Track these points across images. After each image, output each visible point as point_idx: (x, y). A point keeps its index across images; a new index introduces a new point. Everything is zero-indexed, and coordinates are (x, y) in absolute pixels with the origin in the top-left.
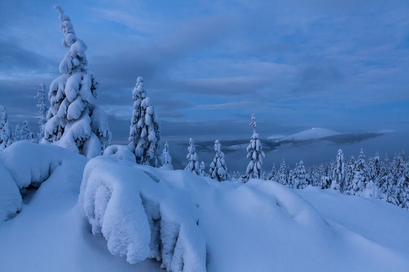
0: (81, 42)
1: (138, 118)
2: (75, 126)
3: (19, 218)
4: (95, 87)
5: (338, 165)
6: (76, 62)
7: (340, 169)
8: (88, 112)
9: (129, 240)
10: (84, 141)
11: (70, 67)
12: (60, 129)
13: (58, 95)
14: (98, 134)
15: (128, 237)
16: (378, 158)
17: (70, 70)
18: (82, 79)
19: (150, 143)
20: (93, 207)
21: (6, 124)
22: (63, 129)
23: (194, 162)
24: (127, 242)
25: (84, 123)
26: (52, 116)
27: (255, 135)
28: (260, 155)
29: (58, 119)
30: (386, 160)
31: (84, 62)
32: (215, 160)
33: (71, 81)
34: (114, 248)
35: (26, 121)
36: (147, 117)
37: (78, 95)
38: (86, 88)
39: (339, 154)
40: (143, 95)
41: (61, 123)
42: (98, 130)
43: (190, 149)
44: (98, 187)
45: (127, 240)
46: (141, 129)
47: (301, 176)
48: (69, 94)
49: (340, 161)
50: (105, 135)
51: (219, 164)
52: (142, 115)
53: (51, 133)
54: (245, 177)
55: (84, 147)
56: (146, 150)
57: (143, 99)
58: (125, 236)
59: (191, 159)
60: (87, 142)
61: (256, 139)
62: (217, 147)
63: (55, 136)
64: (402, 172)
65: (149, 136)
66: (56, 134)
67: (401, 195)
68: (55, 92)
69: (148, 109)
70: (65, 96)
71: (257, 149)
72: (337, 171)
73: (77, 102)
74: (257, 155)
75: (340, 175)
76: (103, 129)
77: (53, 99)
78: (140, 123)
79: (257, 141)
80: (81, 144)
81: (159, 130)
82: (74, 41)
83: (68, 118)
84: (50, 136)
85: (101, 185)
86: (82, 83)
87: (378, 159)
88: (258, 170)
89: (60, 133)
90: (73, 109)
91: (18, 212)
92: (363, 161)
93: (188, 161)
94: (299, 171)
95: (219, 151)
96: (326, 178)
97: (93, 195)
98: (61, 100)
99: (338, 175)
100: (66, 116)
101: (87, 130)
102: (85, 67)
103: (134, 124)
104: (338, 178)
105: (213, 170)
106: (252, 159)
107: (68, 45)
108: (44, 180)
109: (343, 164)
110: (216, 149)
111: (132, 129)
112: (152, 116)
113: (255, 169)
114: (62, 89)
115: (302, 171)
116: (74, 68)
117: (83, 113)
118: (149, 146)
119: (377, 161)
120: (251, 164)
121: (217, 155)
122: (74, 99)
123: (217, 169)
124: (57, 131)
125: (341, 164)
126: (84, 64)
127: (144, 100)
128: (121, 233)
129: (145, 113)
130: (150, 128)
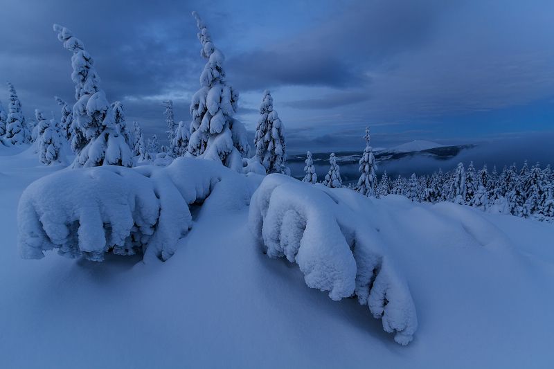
0: (219, 51)
1: (265, 132)
2: (218, 140)
3: (193, 236)
4: (234, 99)
5: (457, 179)
6: (216, 73)
7: (459, 183)
8: (228, 125)
9: (337, 276)
10: (226, 156)
11: (210, 79)
12: (203, 143)
13: (200, 109)
14: (238, 148)
15: (335, 272)
16: (485, 170)
17: (210, 82)
18: (222, 91)
19: (276, 156)
20: (279, 232)
21: (141, 138)
22: (206, 143)
23: (312, 174)
24: (334, 278)
25: (226, 136)
26: (194, 130)
27: (367, 148)
28: (372, 168)
29: (201, 133)
30: (494, 173)
31: (223, 73)
32: (330, 172)
33: (212, 94)
34: (318, 283)
35: (155, 135)
36: (274, 131)
37: (219, 108)
38: (226, 101)
39: (460, 167)
40: (270, 109)
41: (203, 137)
42: (238, 144)
43: (308, 161)
44: (285, 210)
45: (334, 275)
46: (268, 142)
47: (412, 189)
48: (211, 108)
49: (460, 175)
50: (245, 150)
51: (334, 175)
52: (269, 128)
53: (195, 147)
54: (357, 189)
55: (227, 161)
56: (272, 163)
57: (269, 112)
58: (332, 271)
59: (309, 171)
60: (230, 156)
61: (369, 152)
62: (333, 159)
63: (198, 150)
64: (513, 185)
65: (276, 150)
66: (199, 148)
67: (515, 210)
68: (197, 106)
69: (275, 123)
70: (206, 110)
71: (370, 162)
72: (456, 185)
73: (219, 115)
74: (370, 167)
75: (458, 189)
76: (243, 142)
77: (195, 113)
78: (267, 137)
79: (371, 154)
80: (225, 159)
81: (285, 143)
82: (213, 51)
83: (211, 132)
84: (194, 150)
85: (289, 209)
86: (223, 95)
87: (486, 172)
88: (370, 183)
89: (203, 148)
90: (216, 123)
91: (189, 229)
92: (472, 174)
93: (305, 174)
94: (410, 184)
95: (334, 164)
96: (429, 190)
97: (279, 219)
98: (203, 114)
99: (455, 188)
100: (208, 130)
101: (230, 144)
102: (224, 79)
103: (261, 138)
104: (455, 191)
105: (328, 182)
106: (364, 172)
107: (207, 55)
108: (207, 197)
109: (463, 178)
110: (331, 162)
111: (259, 144)
112: (279, 129)
113: (367, 182)
114: (204, 103)
115: (413, 184)
116: (214, 80)
117: (224, 126)
118: (275, 159)
119: (484, 174)
120: (363, 176)
121: (332, 168)
122: (216, 113)
123: (332, 181)
124: (201, 145)
125: (460, 178)
126: (223, 75)
127: (270, 114)
128: (328, 268)
129: (271, 127)
130: (277, 142)
